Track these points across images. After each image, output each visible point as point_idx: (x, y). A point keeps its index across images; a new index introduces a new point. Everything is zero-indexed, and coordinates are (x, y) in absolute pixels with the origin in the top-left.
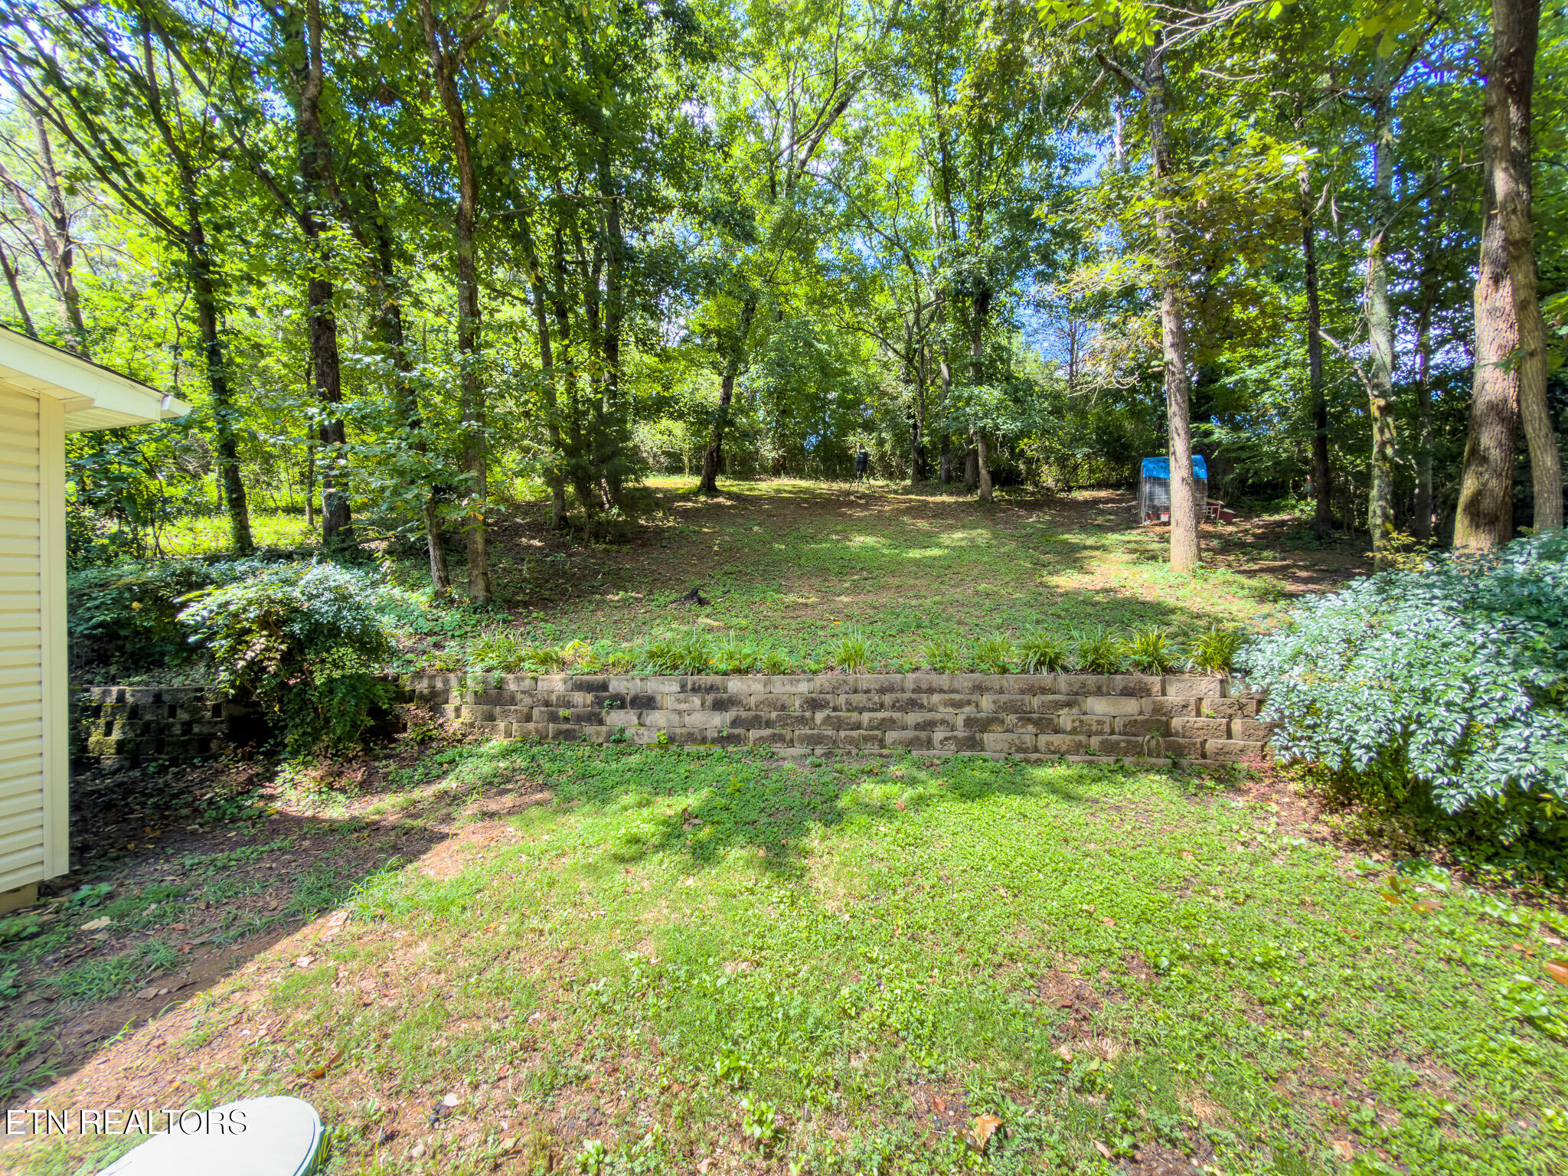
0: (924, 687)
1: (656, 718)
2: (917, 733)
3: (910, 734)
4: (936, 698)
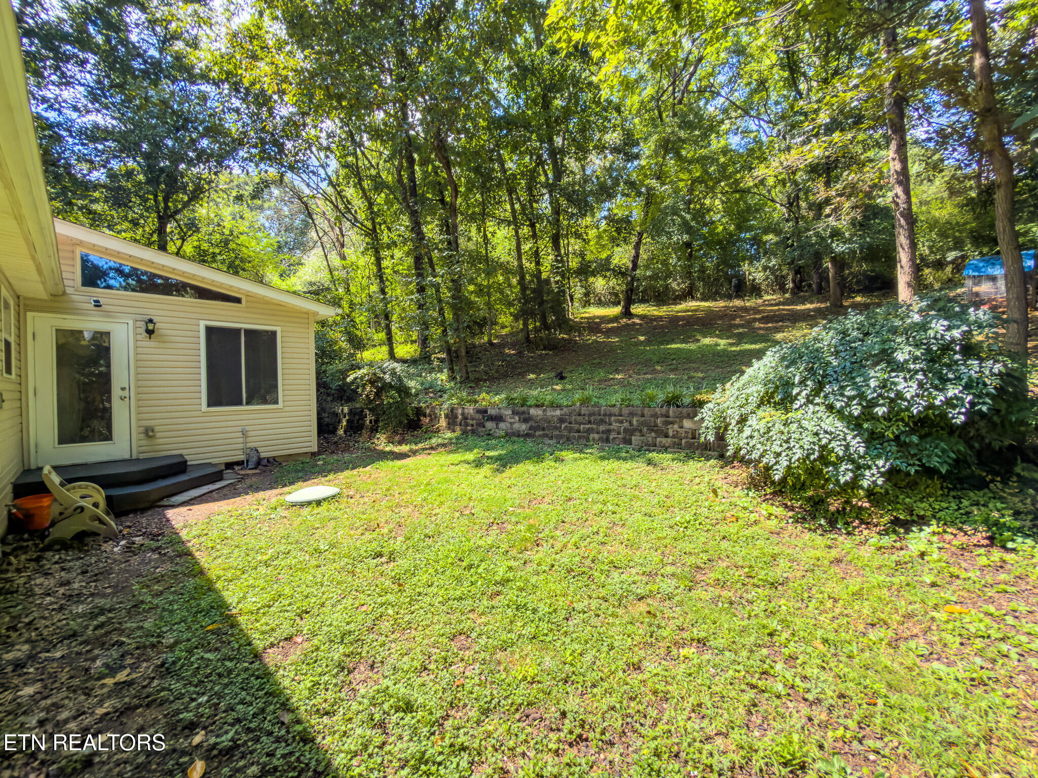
1: (502, 425)
2: (603, 435)
3: (600, 435)
4: (612, 419)
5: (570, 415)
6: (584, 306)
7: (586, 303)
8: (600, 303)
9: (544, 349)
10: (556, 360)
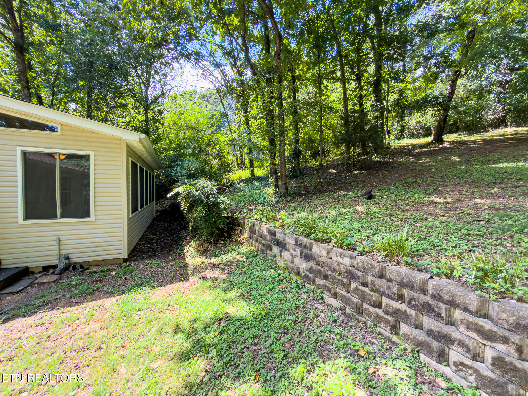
0: (446, 297)
1: (285, 254)
2: (428, 339)
3: (421, 336)
4: (458, 314)
5: (365, 270)
6: (399, 139)
7: (401, 136)
8: (412, 136)
9: (361, 169)
10: (370, 178)
